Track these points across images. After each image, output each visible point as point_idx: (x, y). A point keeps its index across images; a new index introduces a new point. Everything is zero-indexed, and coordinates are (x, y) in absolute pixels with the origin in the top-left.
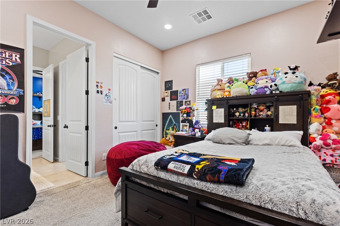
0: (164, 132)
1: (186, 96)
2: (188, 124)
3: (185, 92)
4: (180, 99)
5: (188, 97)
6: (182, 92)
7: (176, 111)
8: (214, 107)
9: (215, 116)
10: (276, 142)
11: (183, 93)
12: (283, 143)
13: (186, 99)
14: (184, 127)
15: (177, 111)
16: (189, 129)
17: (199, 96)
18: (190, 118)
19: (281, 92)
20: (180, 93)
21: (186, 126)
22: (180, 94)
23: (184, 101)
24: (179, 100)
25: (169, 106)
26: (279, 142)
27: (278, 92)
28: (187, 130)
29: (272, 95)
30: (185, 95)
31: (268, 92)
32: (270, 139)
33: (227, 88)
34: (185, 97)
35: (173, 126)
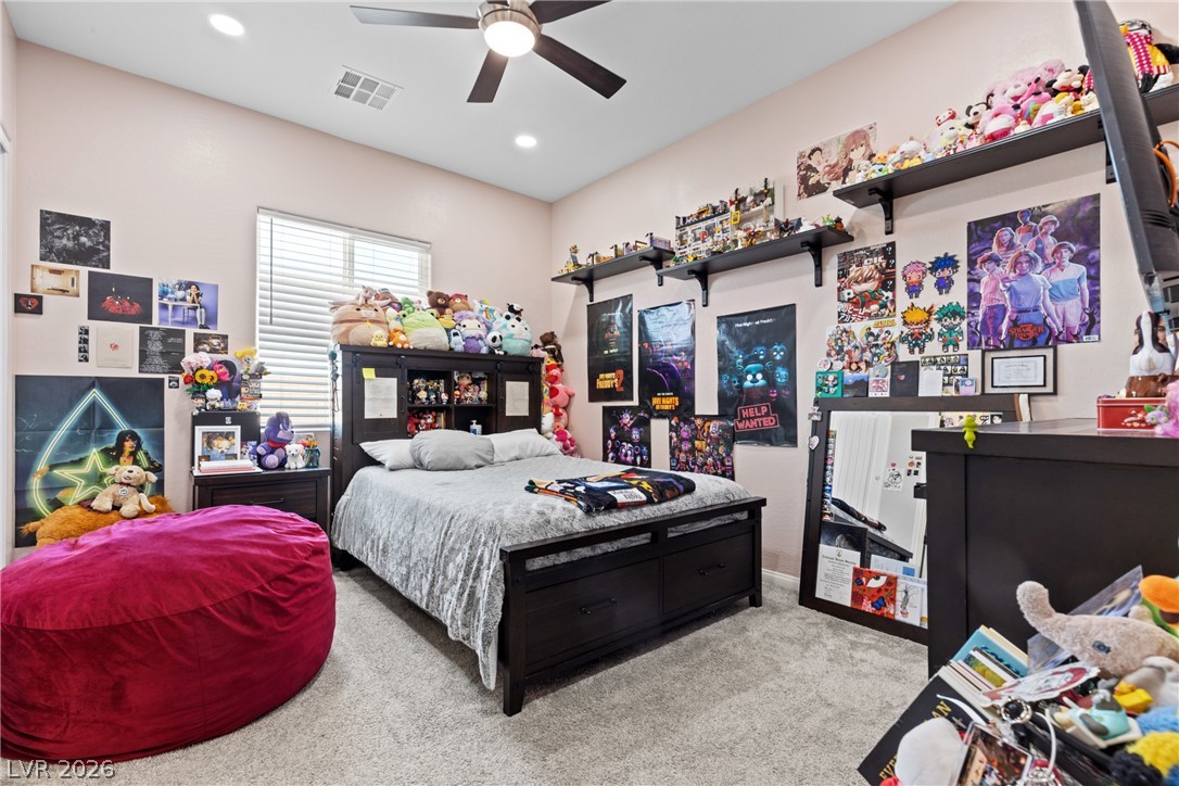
0: (35, 483)
1: (200, 314)
2: (237, 429)
3: (198, 295)
4: (162, 320)
5: (211, 320)
6: (180, 294)
7: (134, 373)
8: (368, 373)
9: (370, 400)
10: (529, 453)
11: (184, 299)
12: (537, 451)
13: (202, 327)
14: (216, 442)
15: (140, 372)
16: (242, 447)
17: (271, 323)
18: (241, 405)
19: (506, 353)
20: (163, 294)
21: (228, 436)
22: (162, 297)
23: (190, 332)
24: (155, 324)
25: (76, 346)
26: (532, 451)
27: (502, 353)
28: (230, 452)
29: (491, 357)
30: (195, 309)
31: (484, 350)
32: (520, 448)
33: (394, 321)
34: (195, 318)
35: (112, 444)
